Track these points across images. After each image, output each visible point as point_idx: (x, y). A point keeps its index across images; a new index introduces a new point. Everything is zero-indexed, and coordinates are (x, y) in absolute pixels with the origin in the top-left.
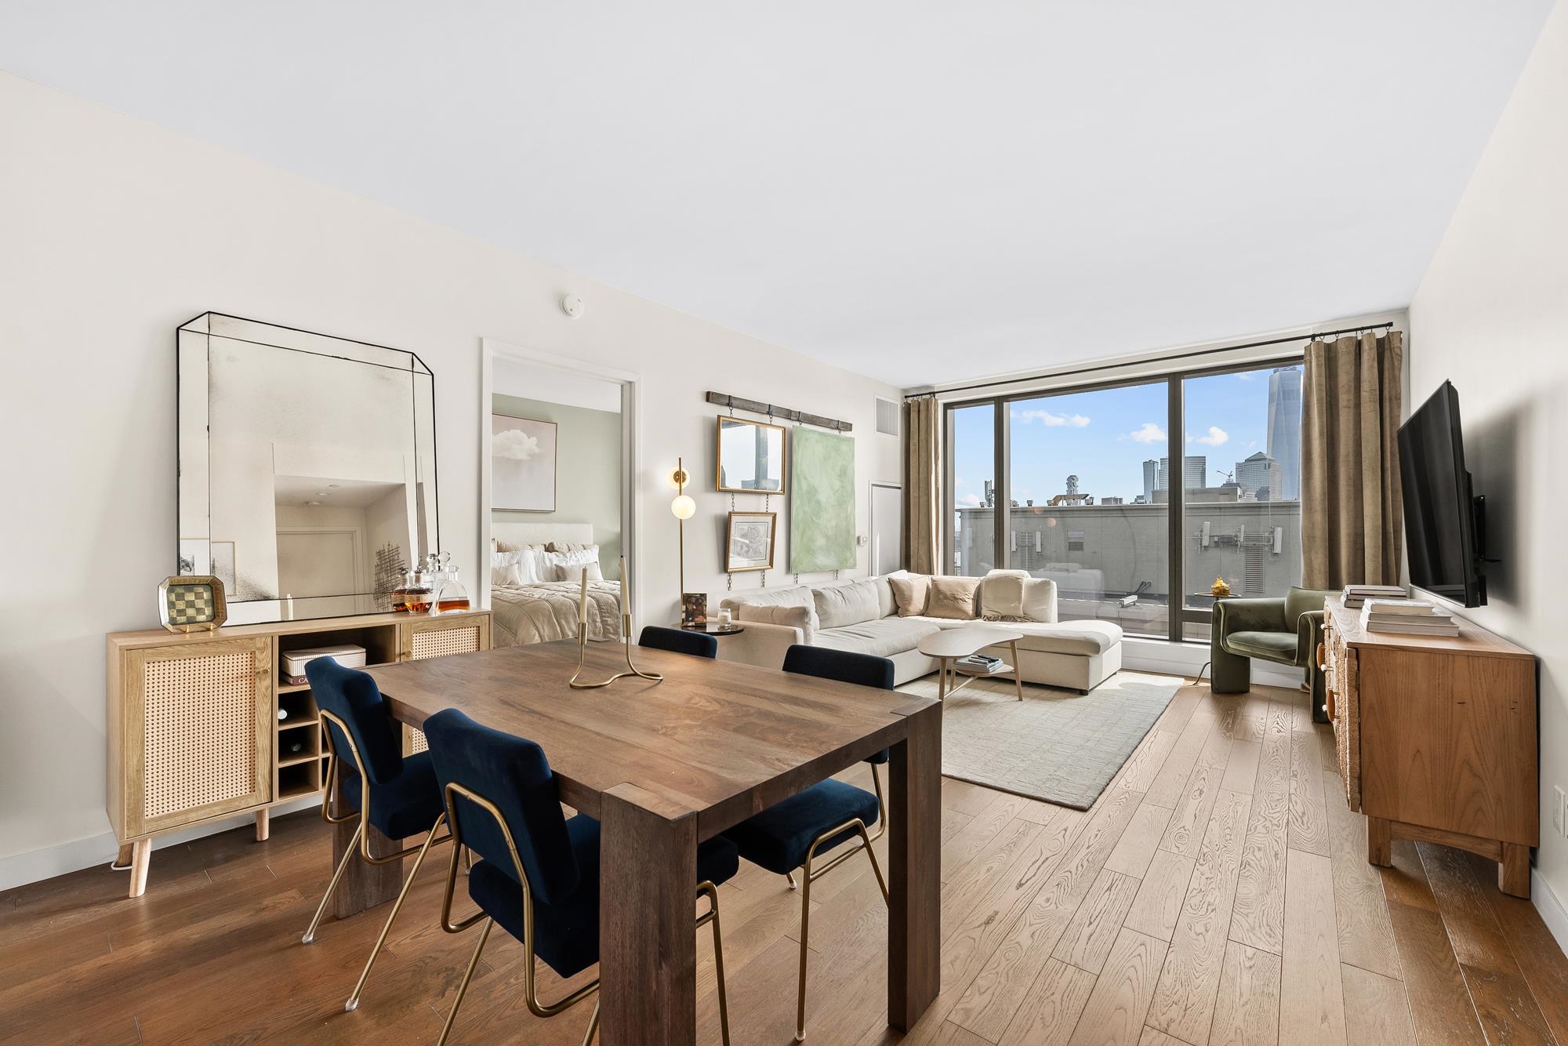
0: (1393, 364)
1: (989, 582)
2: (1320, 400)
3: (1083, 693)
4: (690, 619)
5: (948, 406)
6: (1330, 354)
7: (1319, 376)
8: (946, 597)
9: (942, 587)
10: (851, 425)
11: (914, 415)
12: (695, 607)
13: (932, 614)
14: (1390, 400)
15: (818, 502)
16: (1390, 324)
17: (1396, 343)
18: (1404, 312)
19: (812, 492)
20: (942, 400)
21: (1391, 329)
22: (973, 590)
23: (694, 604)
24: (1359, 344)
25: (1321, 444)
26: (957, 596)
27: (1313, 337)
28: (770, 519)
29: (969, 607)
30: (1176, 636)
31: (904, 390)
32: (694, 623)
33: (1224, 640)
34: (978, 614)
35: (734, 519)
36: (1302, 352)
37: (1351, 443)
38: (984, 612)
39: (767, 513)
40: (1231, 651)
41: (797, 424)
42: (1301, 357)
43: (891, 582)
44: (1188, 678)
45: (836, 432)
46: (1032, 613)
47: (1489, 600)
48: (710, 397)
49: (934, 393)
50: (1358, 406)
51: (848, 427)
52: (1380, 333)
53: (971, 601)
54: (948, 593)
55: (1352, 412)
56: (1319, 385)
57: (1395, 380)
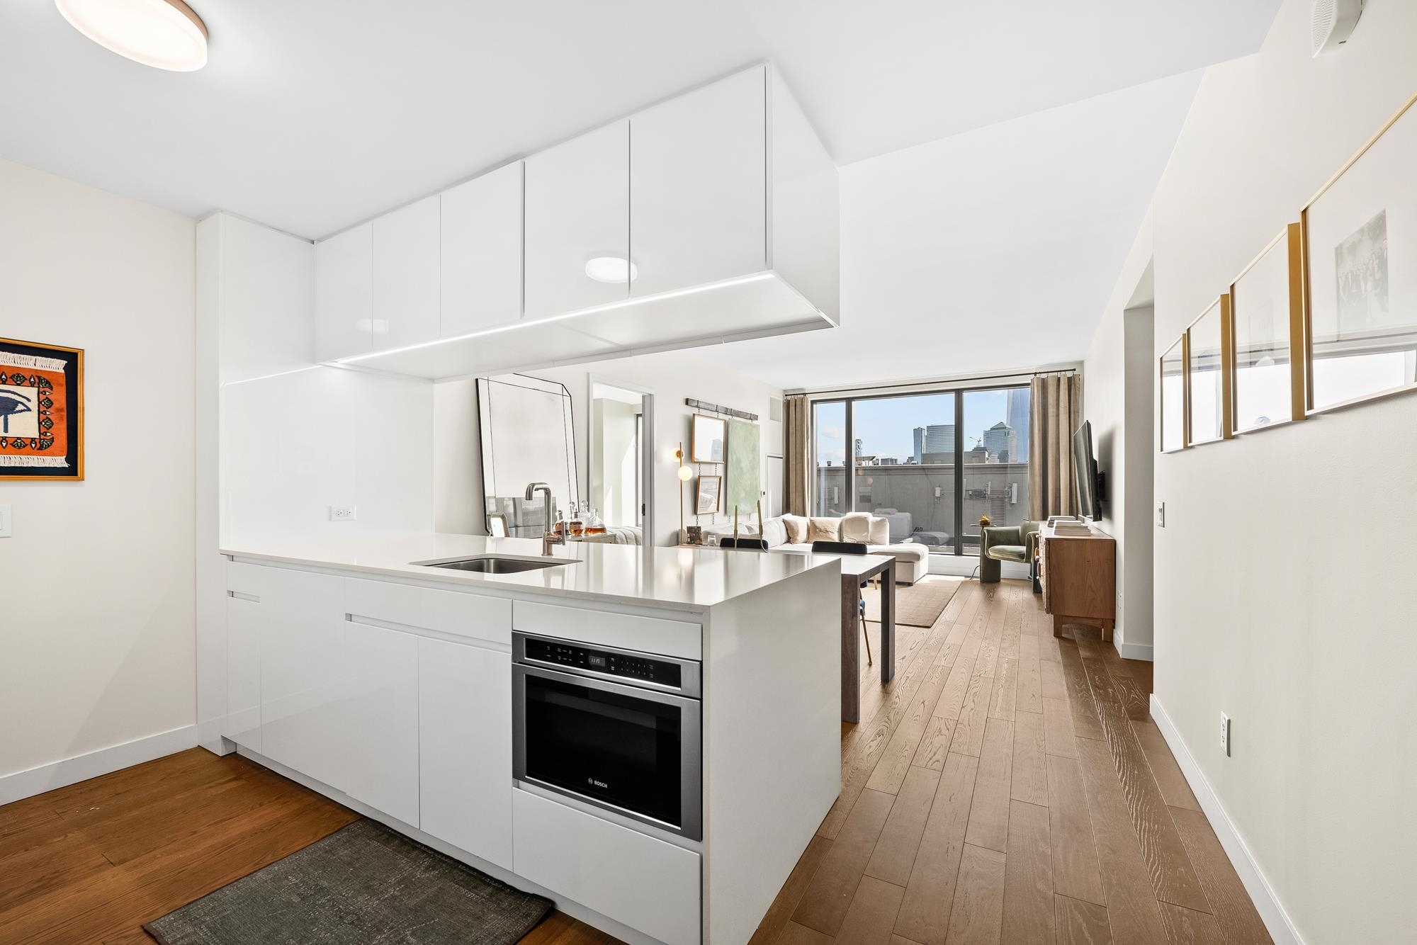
0: (1076, 392)
1: (848, 521)
2: (1038, 411)
3: (910, 584)
4: (693, 542)
5: (813, 402)
6: (1044, 384)
7: (1038, 397)
8: (821, 531)
9: (817, 524)
10: (757, 415)
11: (792, 408)
12: (694, 535)
14: (1074, 413)
15: (741, 468)
16: (1075, 370)
17: (1077, 380)
18: (1081, 363)
19: (738, 461)
20: (810, 398)
21: (1075, 373)
22: (837, 526)
23: (694, 533)
24: (1059, 379)
25: (1039, 437)
26: (828, 529)
27: (1035, 374)
28: (718, 480)
29: (836, 537)
30: (959, 553)
31: (785, 391)
33: (988, 551)
35: (702, 480)
36: (1030, 382)
37: (1054, 437)
38: (846, 539)
39: (716, 476)
40: (991, 558)
41: (730, 417)
42: (1028, 384)
43: (784, 521)
44: (966, 577)
45: (750, 421)
46: (875, 540)
47: (1103, 518)
48: (687, 402)
49: (805, 394)
50: (1058, 415)
51: (756, 417)
52: (1069, 374)
53: (837, 533)
54: (822, 528)
55: (1055, 418)
56: (1038, 402)
57: (1076, 401)
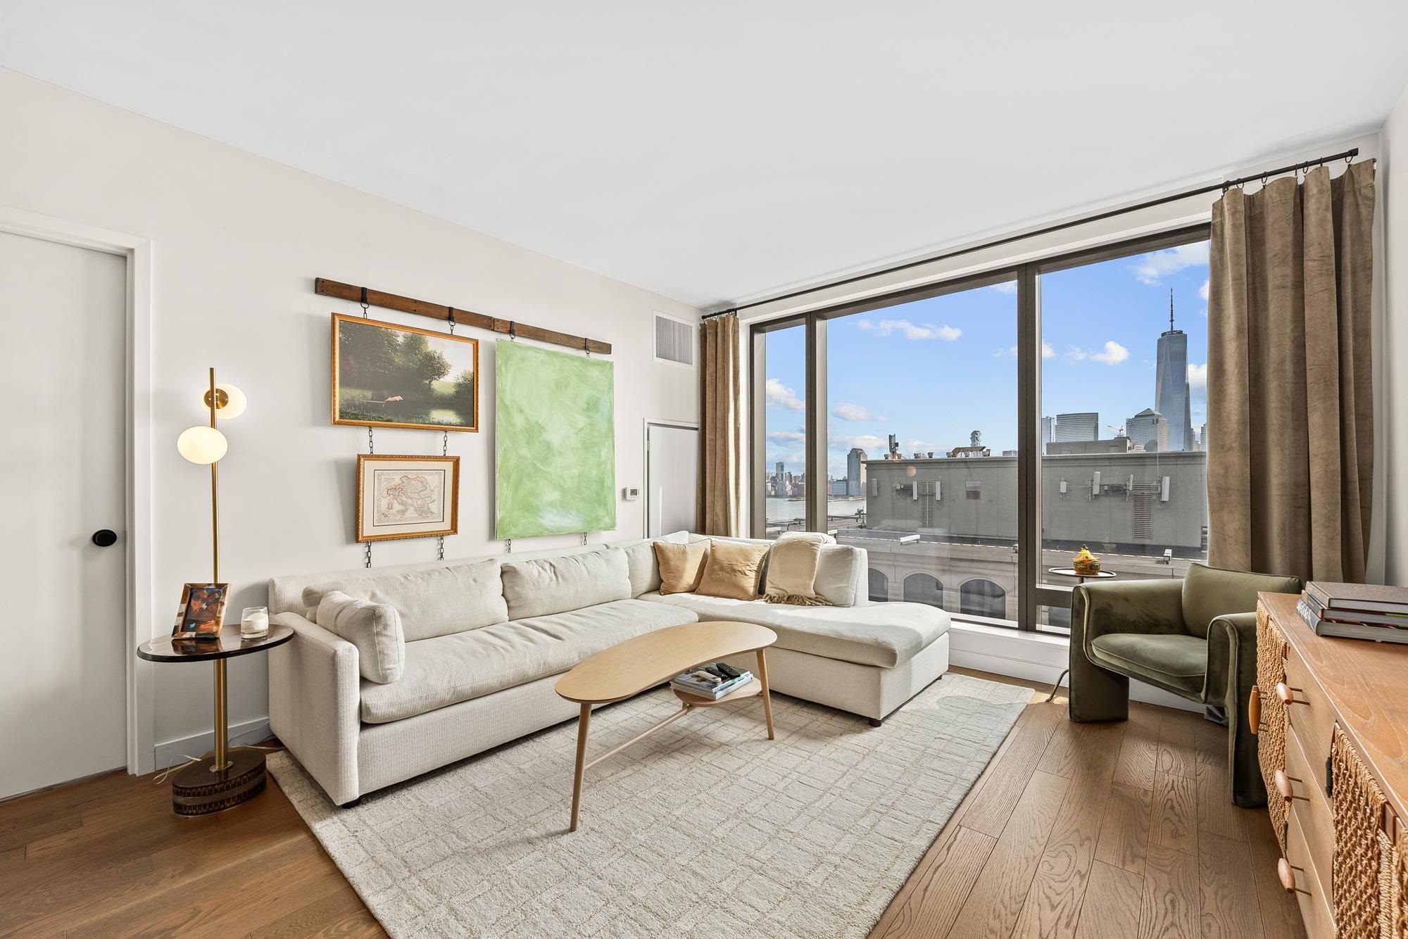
0: (1359, 214)
1: (777, 549)
2: (1237, 279)
3: (874, 723)
4: (193, 625)
5: (756, 328)
6: (1253, 211)
7: (1236, 242)
8: (722, 569)
9: (719, 555)
10: (610, 345)
11: (710, 338)
12: (204, 606)
13: (703, 591)
14: (1354, 272)
15: (548, 446)
16: (1354, 153)
17: (1364, 180)
18: (1378, 130)
19: (534, 431)
20: (746, 320)
21: (1355, 160)
22: (757, 558)
23: (204, 601)
24: (1301, 191)
25: (1239, 348)
26: (736, 568)
27: (1225, 186)
28: (449, 466)
29: (750, 583)
30: (1027, 625)
31: (702, 309)
32: (193, 634)
33: (1089, 644)
34: (760, 591)
35: (368, 467)
36: (1206, 216)
37: (1288, 343)
38: (769, 590)
39: (444, 458)
40: (1098, 663)
41: (507, 337)
42: (1206, 226)
43: (656, 549)
44: (1040, 686)
45: (583, 354)
46: (828, 591)
48: (324, 287)
49: (735, 310)
50: (1299, 284)
51: (605, 348)
52: (1337, 170)
53: (753, 575)
54: (726, 563)
55: (1289, 294)
56: (1236, 255)
57: (1363, 240)
